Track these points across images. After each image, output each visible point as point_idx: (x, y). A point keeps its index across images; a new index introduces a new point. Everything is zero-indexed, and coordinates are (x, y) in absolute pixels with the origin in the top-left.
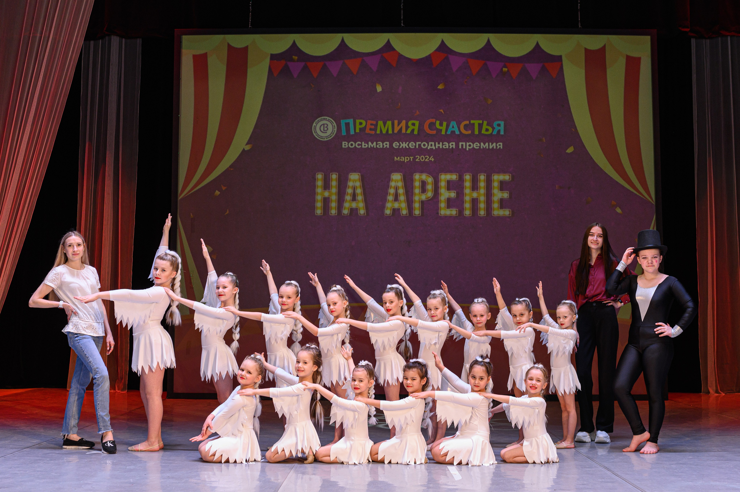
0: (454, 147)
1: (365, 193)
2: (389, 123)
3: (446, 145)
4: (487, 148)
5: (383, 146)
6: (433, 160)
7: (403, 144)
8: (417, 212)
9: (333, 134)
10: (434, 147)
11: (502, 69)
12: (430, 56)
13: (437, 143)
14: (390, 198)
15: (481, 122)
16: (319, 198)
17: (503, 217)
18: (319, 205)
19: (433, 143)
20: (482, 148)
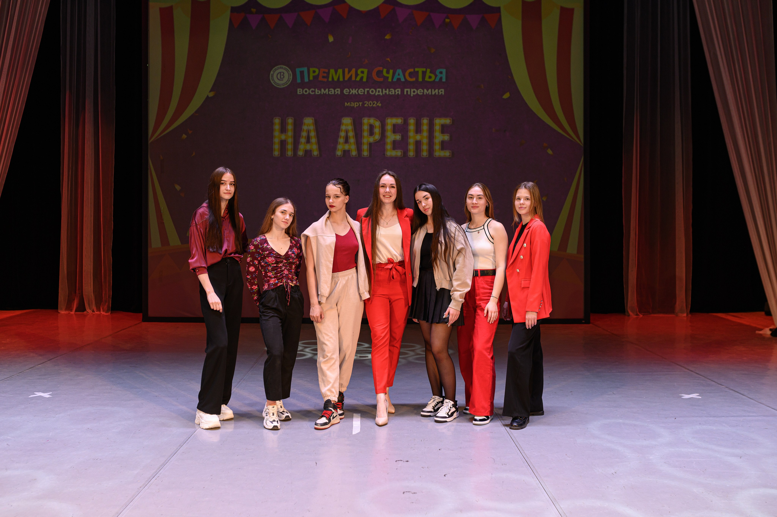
0: (400, 94)
1: (318, 136)
2: (340, 71)
3: (393, 92)
5: (335, 92)
7: (352, 90)
8: (365, 153)
9: (289, 82)
10: (381, 93)
11: (444, 20)
12: (377, 8)
13: (384, 90)
14: (341, 140)
15: (424, 70)
16: (276, 140)
17: (443, 157)
18: (276, 147)
19: (380, 90)
20: (425, 94)
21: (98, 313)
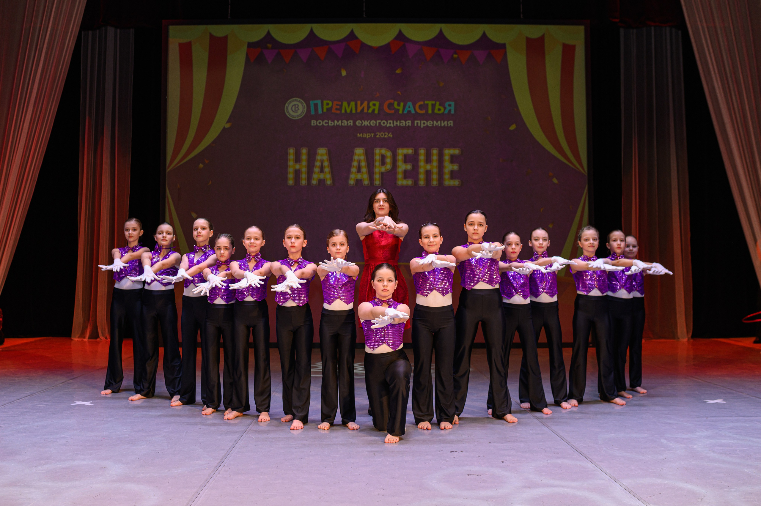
0: (410, 125)
1: (331, 166)
2: (353, 104)
3: (403, 123)
4: (440, 125)
5: (347, 124)
6: (391, 136)
7: (365, 122)
8: (377, 182)
9: (303, 113)
10: (392, 125)
11: (453, 56)
12: (389, 44)
13: (395, 121)
14: (354, 170)
15: (434, 102)
16: (291, 170)
17: (453, 186)
18: (291, 176)
19: (391, 122)
20: (434, 125)
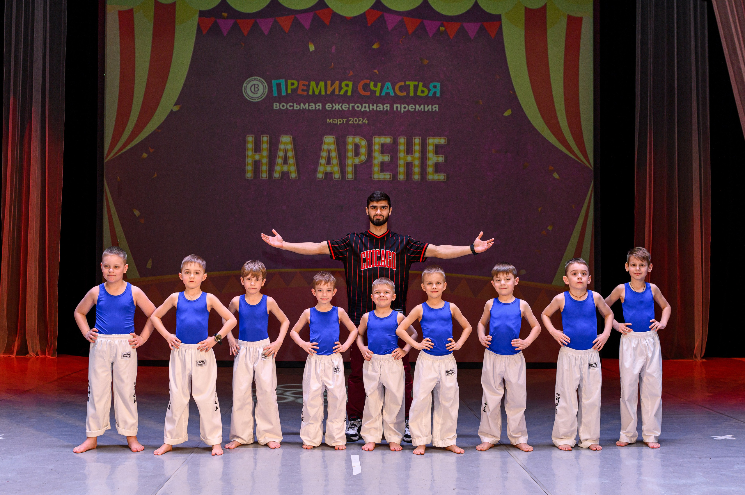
0: (389, 109)
1: (296, 157)
2: (322, 84)
3: (381, 107)
5: (316, 108)
7: (336, 105)
8: (350, 176)
9: (264, 95)
10: (367, 109)
11: (439, 29)
12: (364, 14)
13: (371, 105)
14: (323, 161)
15: (416, 83)
16: (249, 161)
17: (438, 181)
18: (249, 168)
19: (367, 105)
20: (417, 110)
21: (43, 356)
